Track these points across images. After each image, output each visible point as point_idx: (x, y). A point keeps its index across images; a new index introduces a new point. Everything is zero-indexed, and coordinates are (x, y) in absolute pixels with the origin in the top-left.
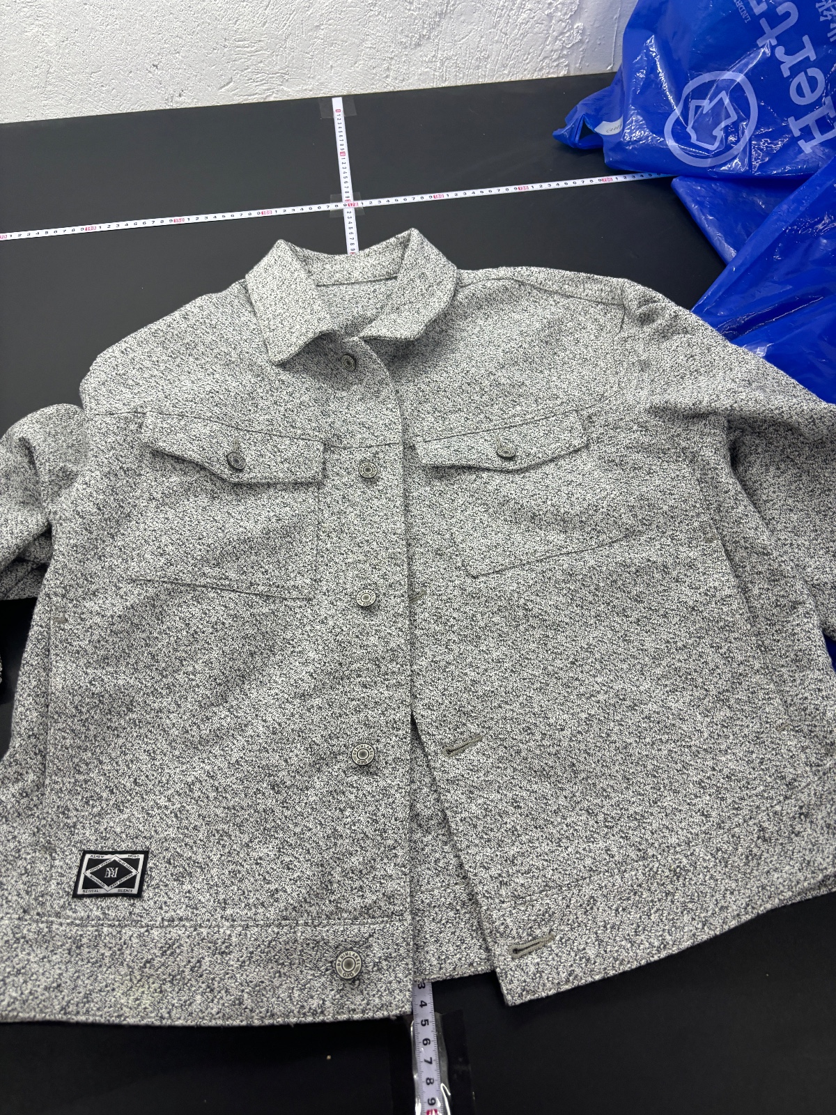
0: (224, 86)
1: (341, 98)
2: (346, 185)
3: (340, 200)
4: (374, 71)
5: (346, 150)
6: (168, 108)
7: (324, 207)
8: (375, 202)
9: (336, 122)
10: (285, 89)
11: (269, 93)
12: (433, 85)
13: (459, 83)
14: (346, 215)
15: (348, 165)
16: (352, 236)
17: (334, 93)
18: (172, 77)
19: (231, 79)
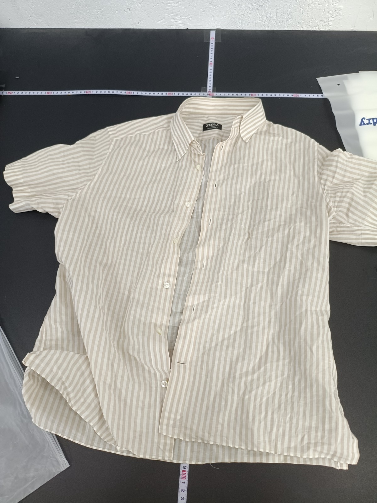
0: (160, 20)
1: (214, 31)
2: (210, 83)
3: (205, 91)
4: (233, 20)
5: (213, 62)
7: (198, 94)
8: (223, 94)
9: (211, 45)
10: (189, 24)
11: (181, 25)
13: (274, 29)
15: (212, 71)
17: (212, 28)
18: (136, 15)
19: (164, 17)
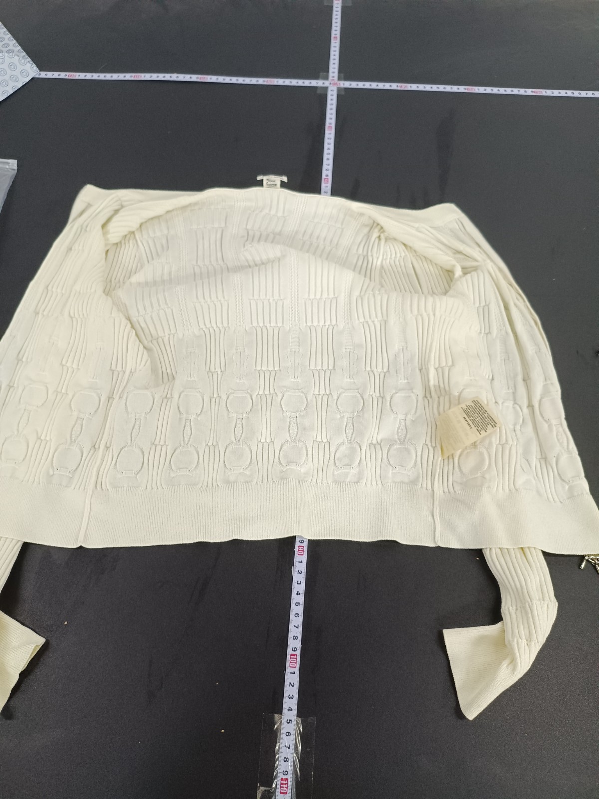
3: (327, 78)
7: (314, 83)
8: (354, 85)
14: (330, 93)
15: (338, 49)
16: (331, 112)
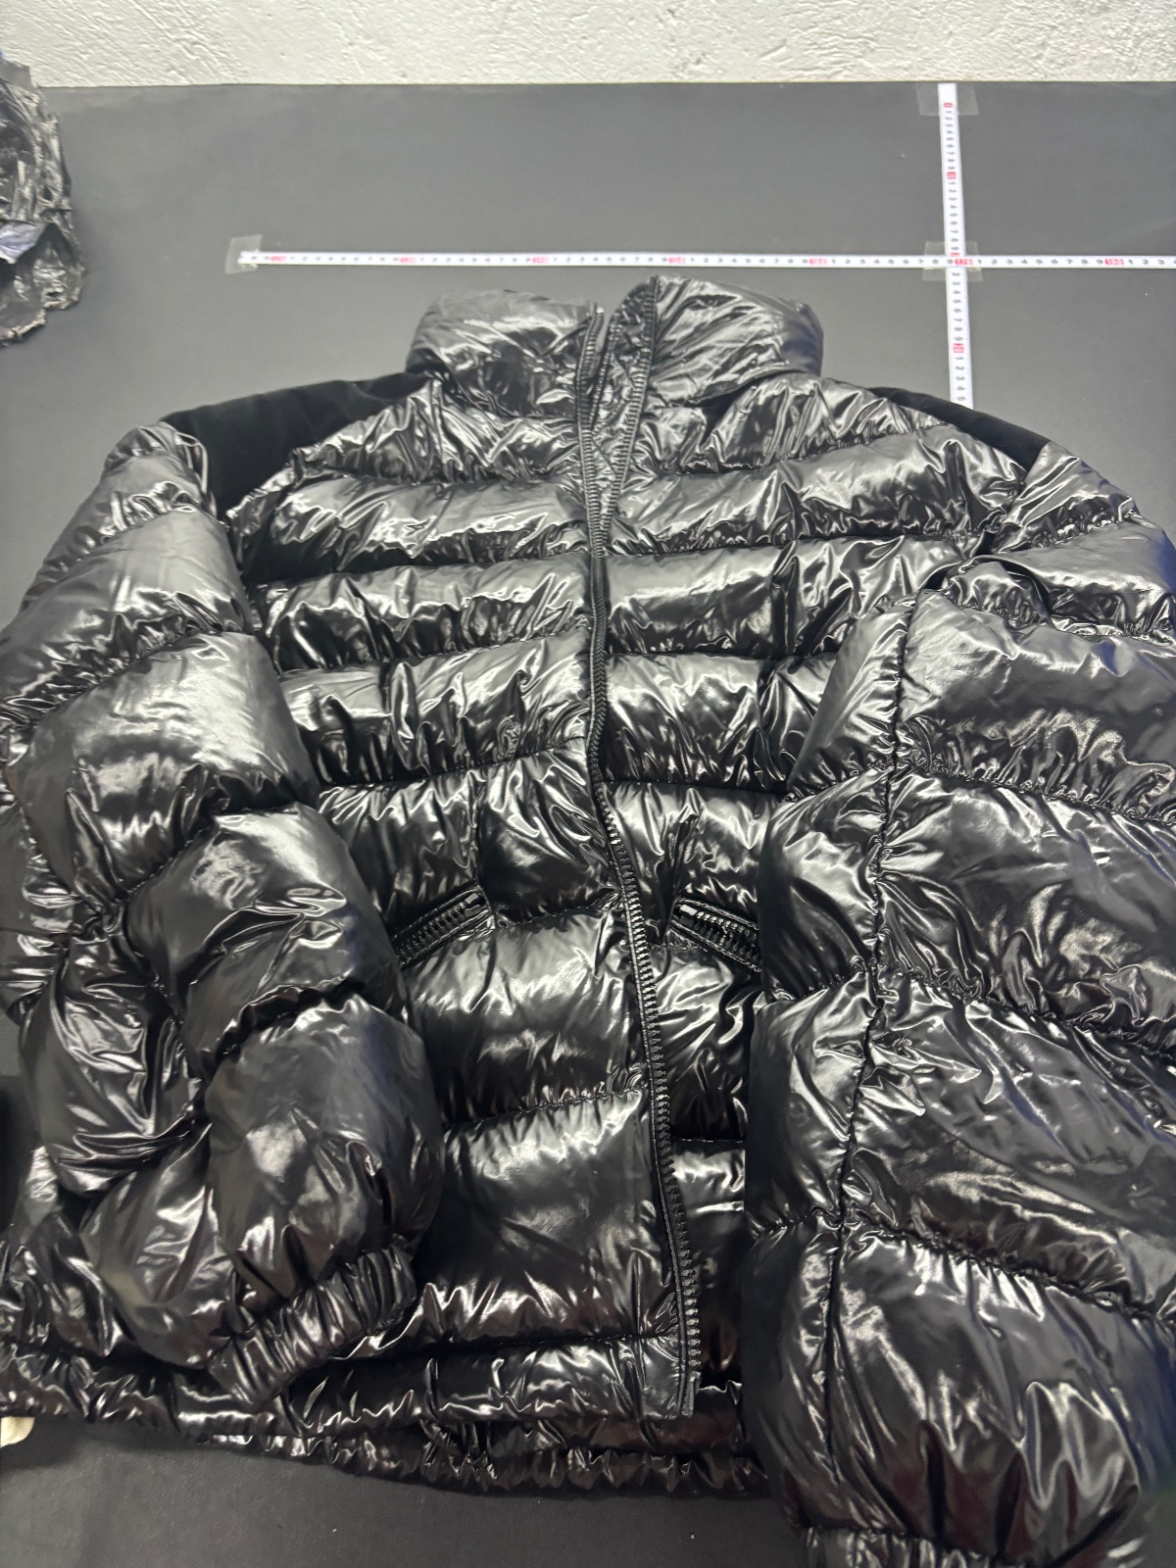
0: (770, 52)
1: (953, 85)
2: (954, 228)
4: (1018, 46)
5: (958, 170)
6: (675, 80)
9: (943, 122)
10: (866, 64)
11: (838, 68)
12: (1114, 78)
13: (1157, 78)
17: (943, 76)
18: (694, 32)
19: (785, 41)
